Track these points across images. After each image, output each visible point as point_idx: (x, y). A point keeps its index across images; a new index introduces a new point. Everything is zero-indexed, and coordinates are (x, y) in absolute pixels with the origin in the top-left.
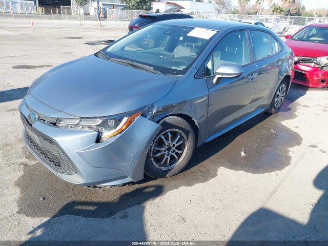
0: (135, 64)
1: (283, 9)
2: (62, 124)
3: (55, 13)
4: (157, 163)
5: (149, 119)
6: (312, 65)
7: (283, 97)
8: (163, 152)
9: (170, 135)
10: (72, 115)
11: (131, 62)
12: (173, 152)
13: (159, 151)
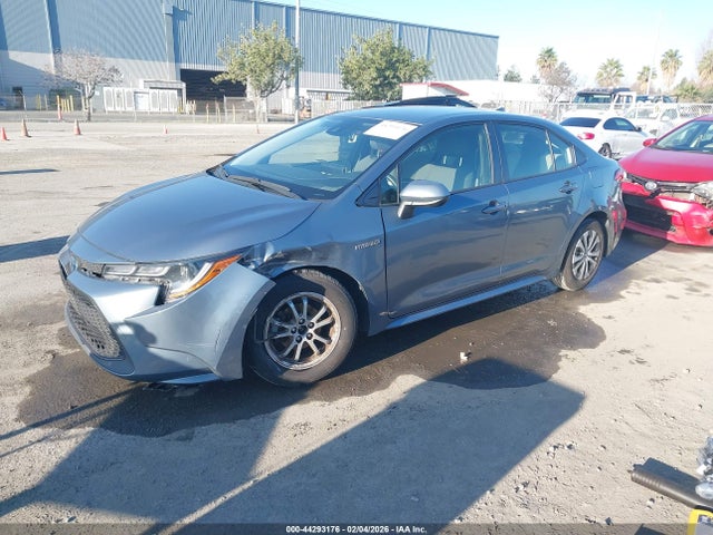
0: (263, 183)
1: (700, 91)
2: (110, 276)
3: (213, 111)
4: (276, 354)
5: (255, 270)
6: (692, 197)
7: (593, 258)
8: (289, 334)
9: (306, 303)
10: (122, 259)
11: (256, 181)
12: (309, 338)
13: (282, 330)
